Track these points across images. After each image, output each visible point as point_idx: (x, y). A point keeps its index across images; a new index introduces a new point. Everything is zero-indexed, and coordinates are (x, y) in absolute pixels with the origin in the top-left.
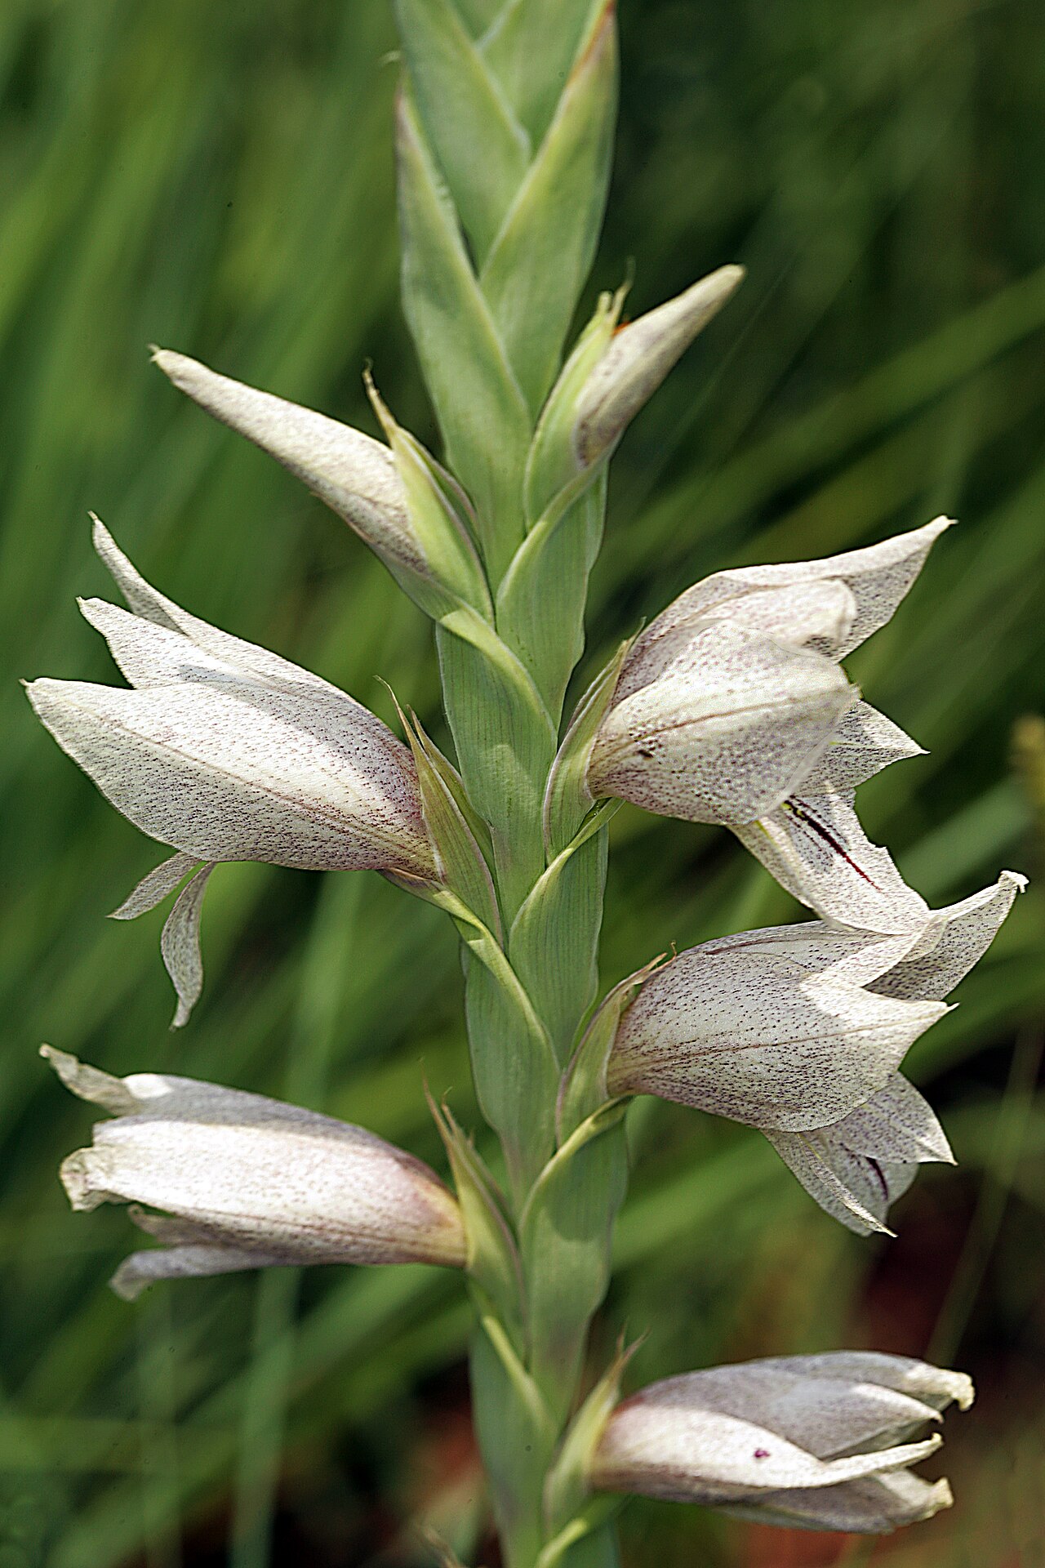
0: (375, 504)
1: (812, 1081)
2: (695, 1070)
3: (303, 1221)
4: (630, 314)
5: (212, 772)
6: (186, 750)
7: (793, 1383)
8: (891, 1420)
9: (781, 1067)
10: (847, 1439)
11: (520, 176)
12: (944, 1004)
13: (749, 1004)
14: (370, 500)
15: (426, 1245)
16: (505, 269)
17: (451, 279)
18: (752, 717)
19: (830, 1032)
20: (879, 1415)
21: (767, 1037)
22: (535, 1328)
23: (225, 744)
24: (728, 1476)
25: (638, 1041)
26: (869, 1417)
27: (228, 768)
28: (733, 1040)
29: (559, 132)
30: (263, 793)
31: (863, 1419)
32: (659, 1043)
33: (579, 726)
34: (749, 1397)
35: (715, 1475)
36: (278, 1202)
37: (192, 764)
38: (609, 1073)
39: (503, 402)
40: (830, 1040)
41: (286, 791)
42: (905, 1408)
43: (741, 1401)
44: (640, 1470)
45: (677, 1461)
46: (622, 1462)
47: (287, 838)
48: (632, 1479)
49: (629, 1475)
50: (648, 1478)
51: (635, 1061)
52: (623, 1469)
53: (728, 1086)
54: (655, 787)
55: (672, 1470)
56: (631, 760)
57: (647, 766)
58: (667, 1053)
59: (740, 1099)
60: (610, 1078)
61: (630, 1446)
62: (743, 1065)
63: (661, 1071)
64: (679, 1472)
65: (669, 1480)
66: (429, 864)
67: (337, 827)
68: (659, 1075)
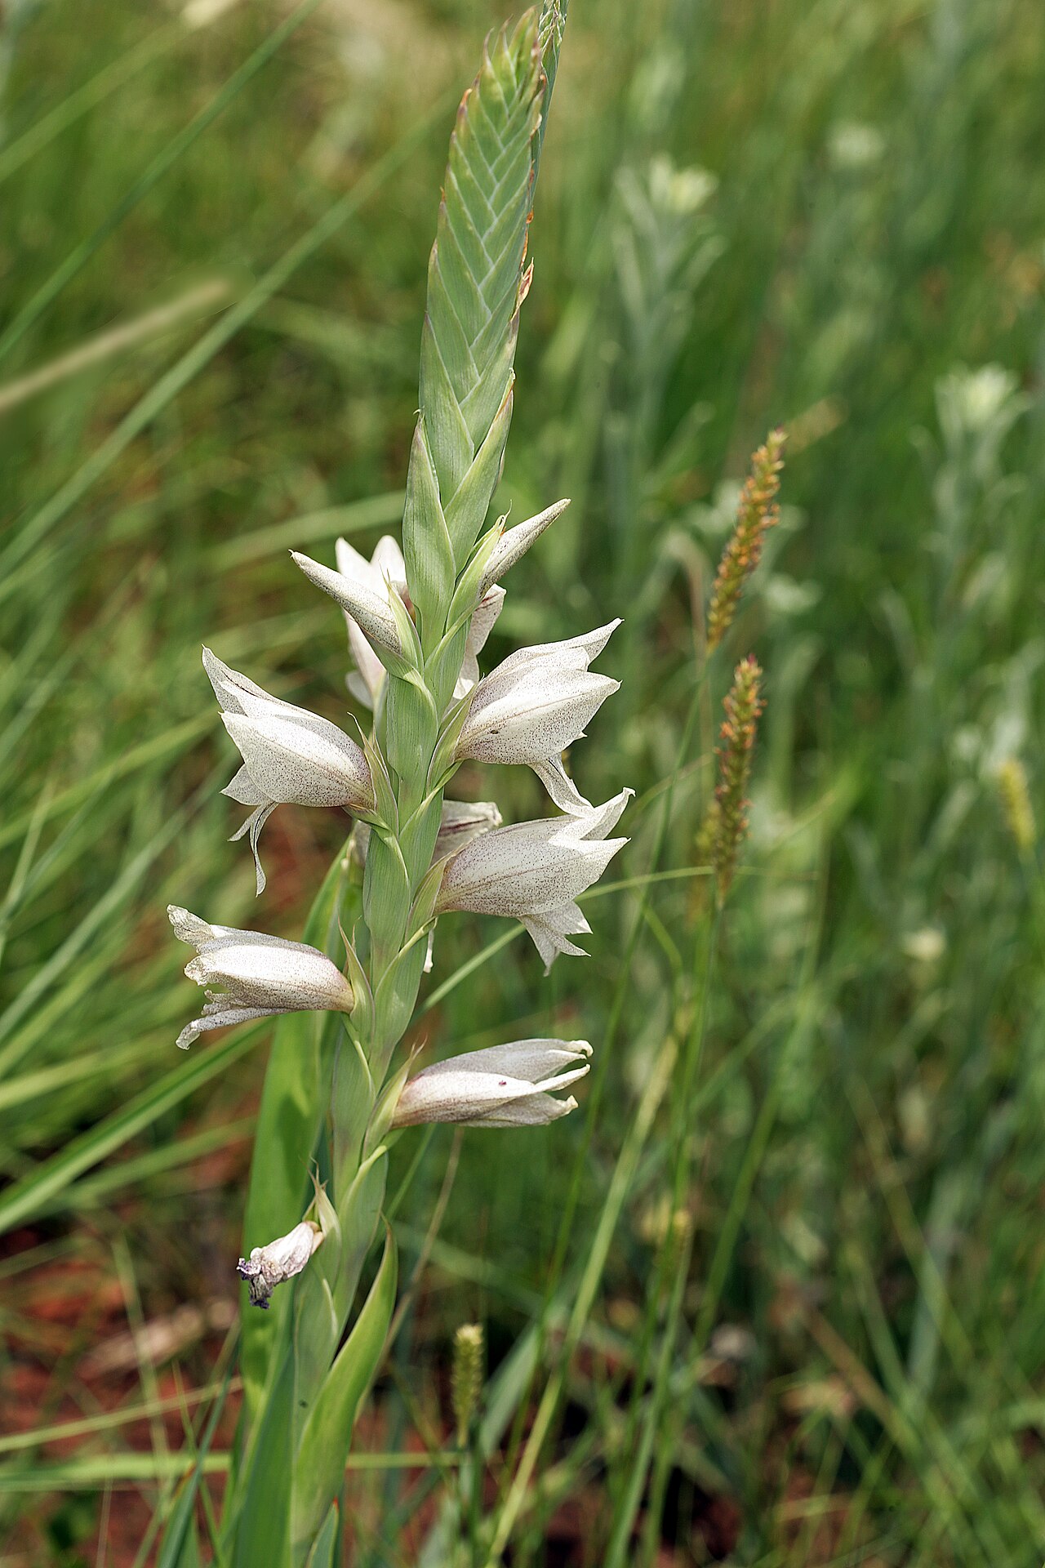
0: (384, 620)
1: (556, 884)
2: (493, 890)
3: (298, 984)
4: (508, 526)
5: (292, 754)
6: (284, 744)
7: (505, 1055)
8: (558, 1063)
9: (543, 879)
10: (537, 1075)
11: (469, 464)
12: (625, 839)
13: (525, 852)
14: (382, 618)
15: (341, 998)
16: (457, 507)
17: (433, 511)
18: (560, 705)
19: (571, 858)
20: (553, 1061)
21: (538, 865)
22: (377, 1042)
23: (298, 742)
24: (485, 1097)
25: (458, 881)
26: (548, 1062)
27: (300, 753)
28: (519, 870)
29: (487, 445)
30: (313, 764)
31: (545, 1064)
32: (473, 880)
33: (451, 727)
34: (484, 1063)
35: (479, 1098)
36: (288, 975)
37: (285, 751)
38: (437, 902)
39: (447, 570)
40: (570, 862)
41: (322, 763)
42: (565, 1056)
43: (481, 1065)
44: (431, 1106)
45: (455, 1096)
46: (418, 1105)
47: (315, 788)
48: (424, 1112)
49: (422, 1110)
50: (435, 1109)
51: (454, 893)
52: (418, 1109)
53: (509, 895)
54: (496, 748)
55: (452, 1101)
56: (485, 736)
57: (494, 738)
58: (477, 884)
59: (513, 902)
60: (438, 904)
61: (423, 1096)
62: (522, 881)
63: (471, 894)
64: (456, 1101)
65: (449, 1108)
66: (371, 800)
67: (340, 782)
68: (469, 897)
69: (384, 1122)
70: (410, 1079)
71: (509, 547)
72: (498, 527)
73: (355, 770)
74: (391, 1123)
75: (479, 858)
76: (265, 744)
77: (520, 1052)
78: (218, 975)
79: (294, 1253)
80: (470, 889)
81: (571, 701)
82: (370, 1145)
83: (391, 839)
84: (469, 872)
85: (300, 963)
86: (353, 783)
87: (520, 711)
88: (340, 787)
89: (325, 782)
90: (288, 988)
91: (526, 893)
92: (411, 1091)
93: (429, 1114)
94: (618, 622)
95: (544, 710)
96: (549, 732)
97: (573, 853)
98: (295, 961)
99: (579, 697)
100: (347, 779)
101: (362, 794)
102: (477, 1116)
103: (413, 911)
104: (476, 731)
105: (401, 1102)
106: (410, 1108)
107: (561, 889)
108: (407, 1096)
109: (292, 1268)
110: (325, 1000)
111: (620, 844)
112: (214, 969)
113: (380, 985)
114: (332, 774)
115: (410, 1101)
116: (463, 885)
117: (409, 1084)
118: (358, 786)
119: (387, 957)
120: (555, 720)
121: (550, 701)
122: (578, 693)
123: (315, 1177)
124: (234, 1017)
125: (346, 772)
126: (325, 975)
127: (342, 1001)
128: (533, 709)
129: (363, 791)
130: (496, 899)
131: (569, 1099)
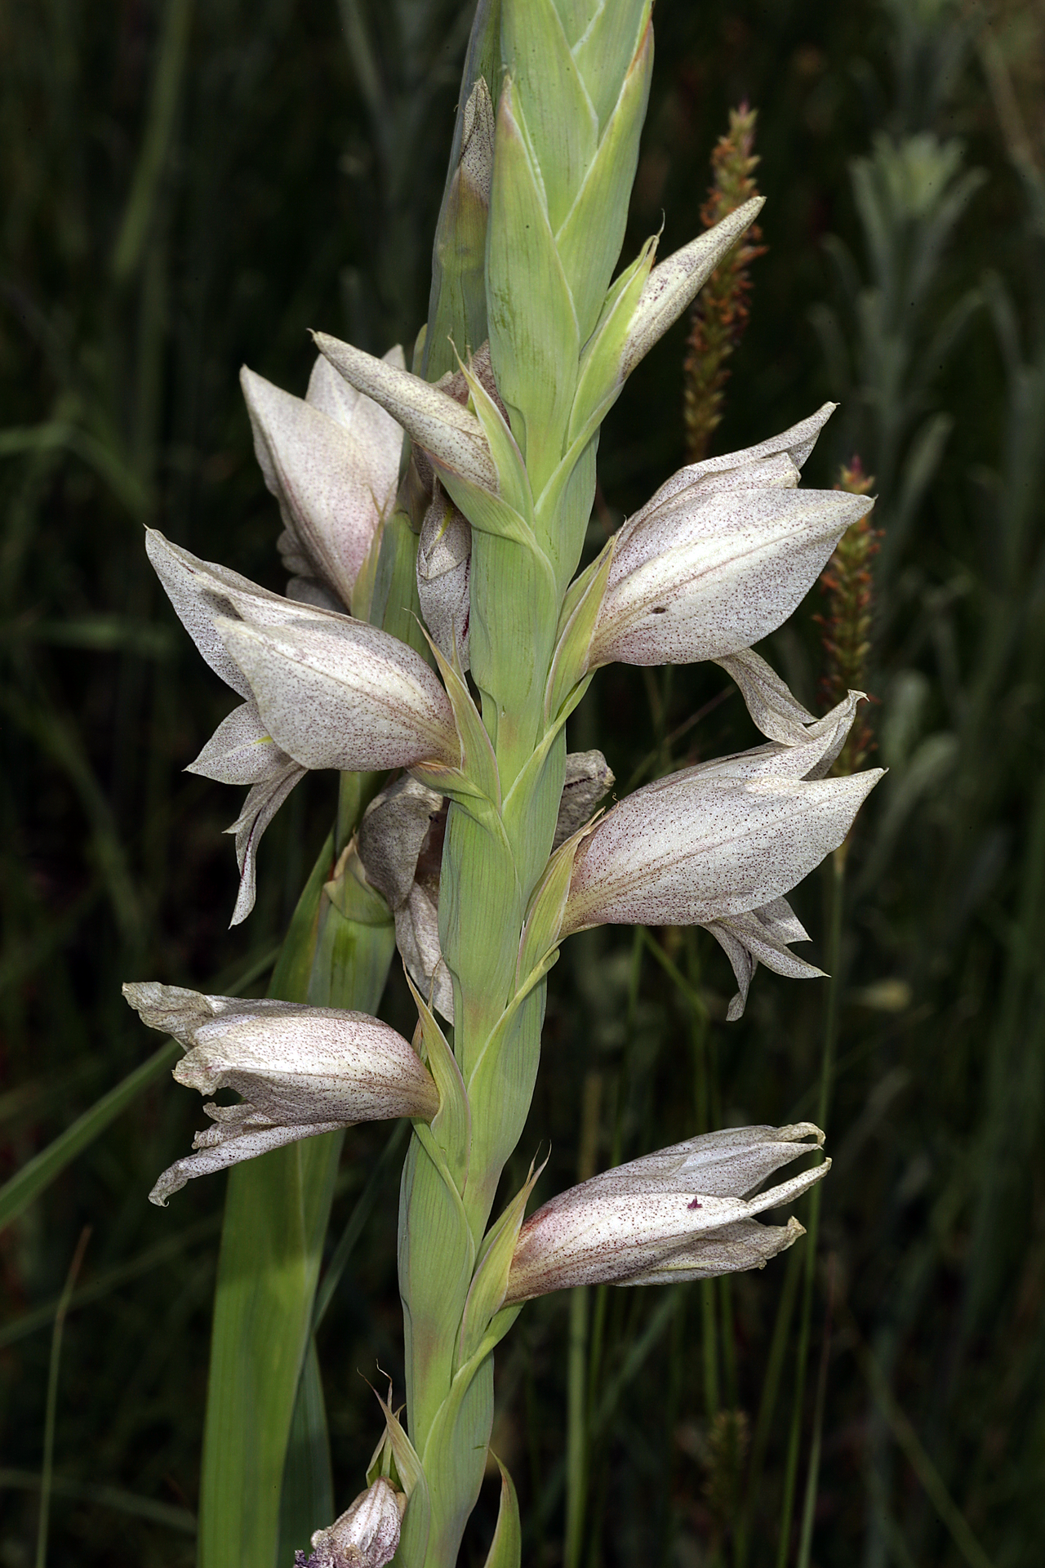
0: (468, 436)
1: (772, 859)
2: (663, 881)
3: (359, 1076)
4: (662, 255)
9: (751, 852)
10: (745, 1185)
11: (591, 152)
12: (881, 769)
14: (467, 433)
15: (422, 1094)
17: (539, 239)
18: (772, 549)
21: (741, 830)
23: (337, 661)
24: (669, 1231)
25: (602, 875)
26: (760, 1163)
27: (342, 678)
28: (707, 842)
29: (620, 115)
30: (364, 696)
31: (756, 1167)
32: (629, 868)
35: (658, 1234)
36: (343, 1062)
38: (564, 914)
40: (795, 818)
41: (379, 692)
43: (649, 1183)
44: (575, 1259)
45: (617, 1236)
46: (551, 1260)
47: (369, 739)
48: (561, 1272)
49: (559, 1268)
50: (582, 1264)
51: (595, 896)
52: (551, 1267)
53: (692, 888)
54: (661, 638)
55: (612, 1246)
56: (643, 620)
57: (658, 621)
58: (637, 874)
59: (696, 898)
60: (568, 918)
61: (558, 1244)
62: (716, 859)
63: (625, 894)
64: (618, 1244)
65: (606, 1258)
66: (456, 752)
67: (408, 724)
68: (622, 898)
69: (491, 1297)
70: (530, 1217)
71: (669, 289)
72: (646, 256)
73: (430, 702)
74: (504, 1297)
75: (634, 831)
76: (287, 667)
77: (708, 1152)
78: (232, 1074)
79: (379, 1531)
80: (622, 887)
81: (790, 540)
82: (470, 1336)
83: (490, 813)
84: (621, 857)
85: (357, 1041)
86: (427, 723)
87: (701, 567)
88: (408, 732)
89: (383, 726)
90: (345, 1084)
91: (720, 881)
92: (535, 1239)
93: (570, 1273)
94: (829, 407)
95: (743, 563)
96: (752, 600)
97: (798, 802)
98: (349, 1039)
99: (804, 533)
100: (418, 719)
101: (442, 742)
102: (649, 1266)
103: (526, 935)
104: (625, 614)
105: (519, 1260)
106: (538, 1266)
107: (779, 866)
108: (529, 1247)
109: (379, 1555)
110: (399, 1100)
111: (874, 777)
112: (228, 1065)
113: (476, 1067)
114: (395, 710)
115: (535, 1257)
116: (610, 880)
117: (529, 1229)
118: (435, 729)
119: (487, 1017)
120: (764, 577)
121: (753, 546)
122: (802, 526)
123: (386, 1403)
124: (252, 1145)
125: (418, 706)
126: (395, 1058)
127: (424, 1100)
128: (724, 563)
129: (443, 737)
130: (671, 893)
131: (790, 1222)
